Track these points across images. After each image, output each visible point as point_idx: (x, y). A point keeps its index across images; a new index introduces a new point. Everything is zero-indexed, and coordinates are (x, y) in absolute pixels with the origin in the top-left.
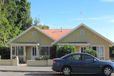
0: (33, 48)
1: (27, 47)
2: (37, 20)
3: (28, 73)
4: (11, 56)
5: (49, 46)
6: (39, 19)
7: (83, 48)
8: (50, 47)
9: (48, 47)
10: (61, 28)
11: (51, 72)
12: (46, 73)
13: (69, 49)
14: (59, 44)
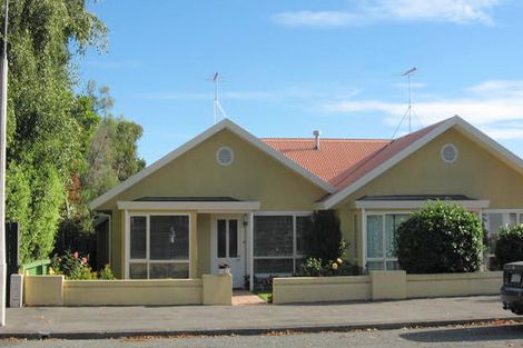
4: (127, 260)
6: (104, 90)
8: (298, 218)
10: (316, 133)
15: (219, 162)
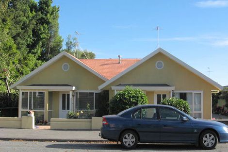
0: (64, 96)
1: (51, 94)
2: (72, 40)
3: (52, 143)
4: (20, 110)
5: (95, 92)
6: (75, 39)
7: (160, 95)
9: (93, 93)
10: (119, 57)
11: (99, 141)
12: (88, 143)
13: (133, 97)
14: (113, 88)
15: (63, 69)
